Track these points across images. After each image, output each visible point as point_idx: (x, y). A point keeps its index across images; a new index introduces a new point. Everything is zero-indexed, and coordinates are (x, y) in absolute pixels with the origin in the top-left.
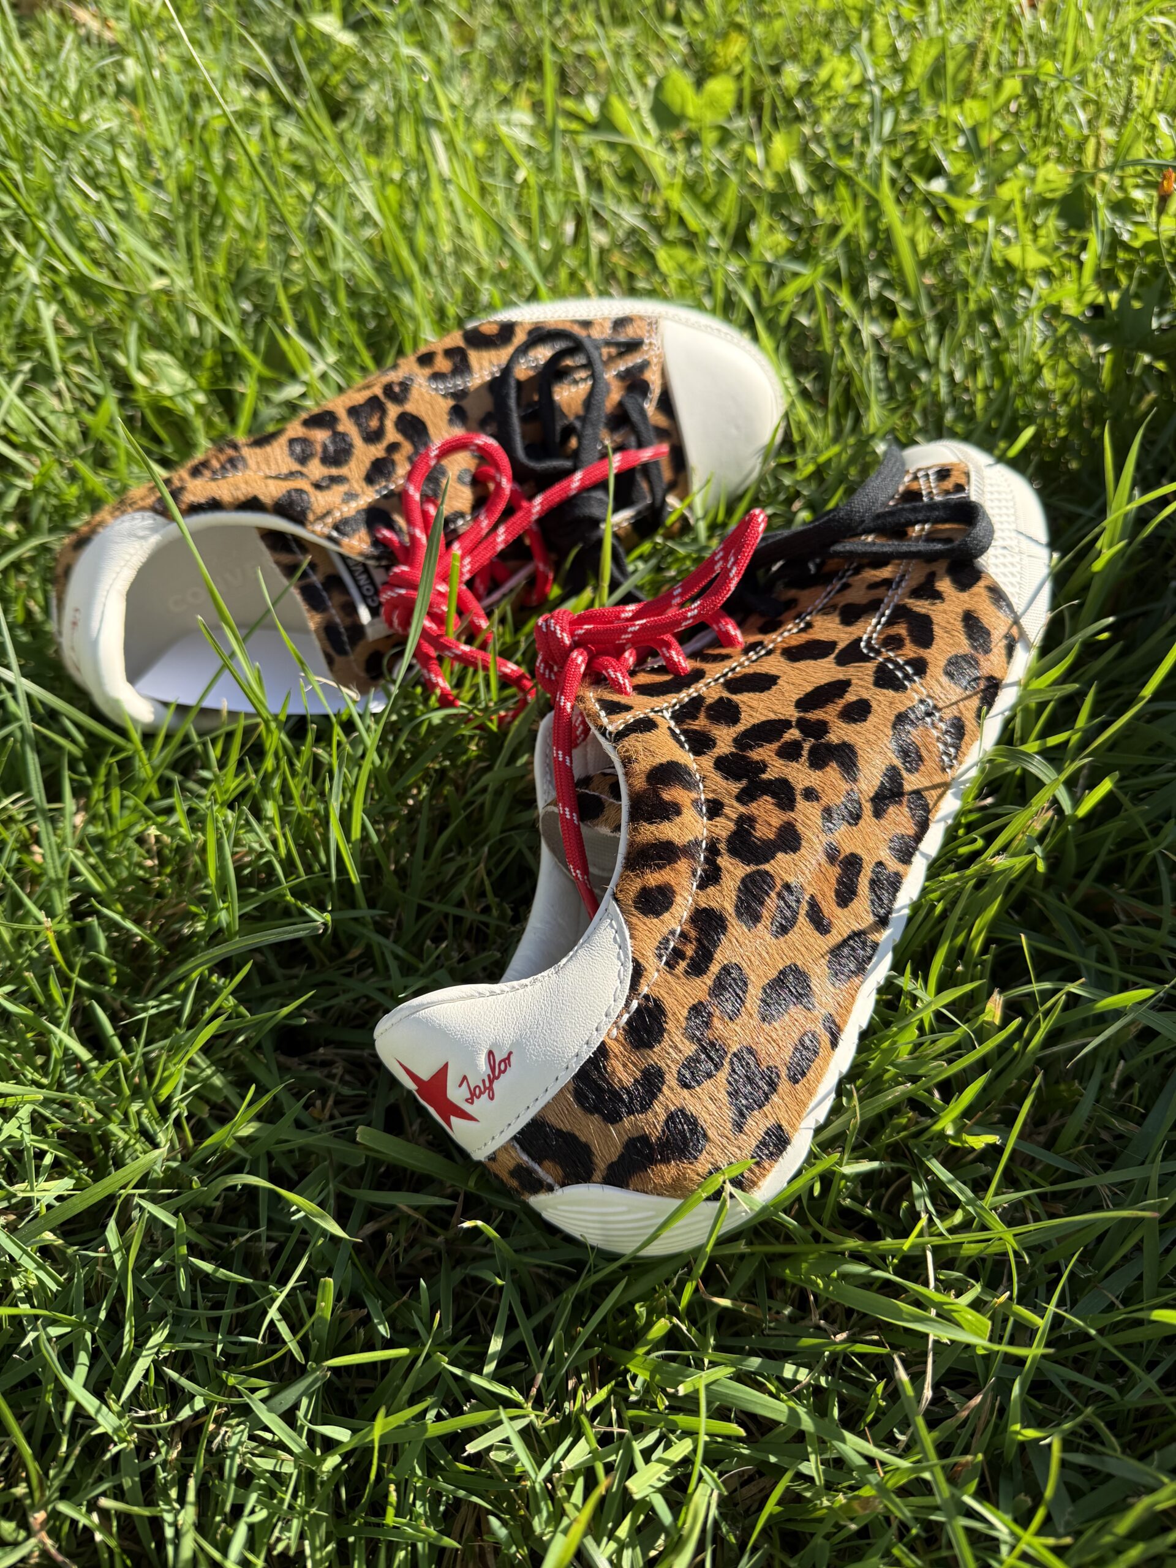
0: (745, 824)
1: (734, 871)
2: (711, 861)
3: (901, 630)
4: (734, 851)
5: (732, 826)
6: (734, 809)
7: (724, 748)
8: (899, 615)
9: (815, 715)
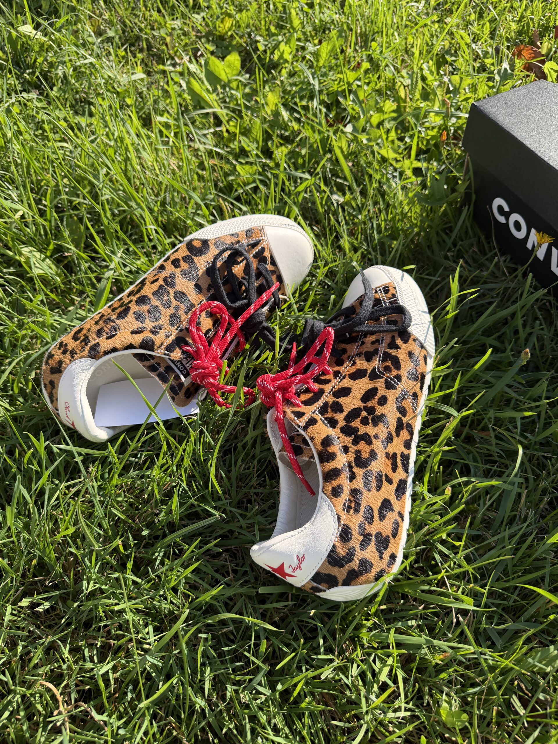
0: (358, 453)
1: (359, 472)
2: (351, 470)
3: (389, 363)
4: (358, 465)
5: (354, 455)
6: (353, 448)
7: (342, 423)
8: (386, 356)
9: (369, 404)
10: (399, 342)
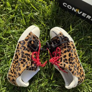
6: (73, 66)
7: (69, 62)
8: (68, 47)
9: (71, 57)
10: (69, 43)
